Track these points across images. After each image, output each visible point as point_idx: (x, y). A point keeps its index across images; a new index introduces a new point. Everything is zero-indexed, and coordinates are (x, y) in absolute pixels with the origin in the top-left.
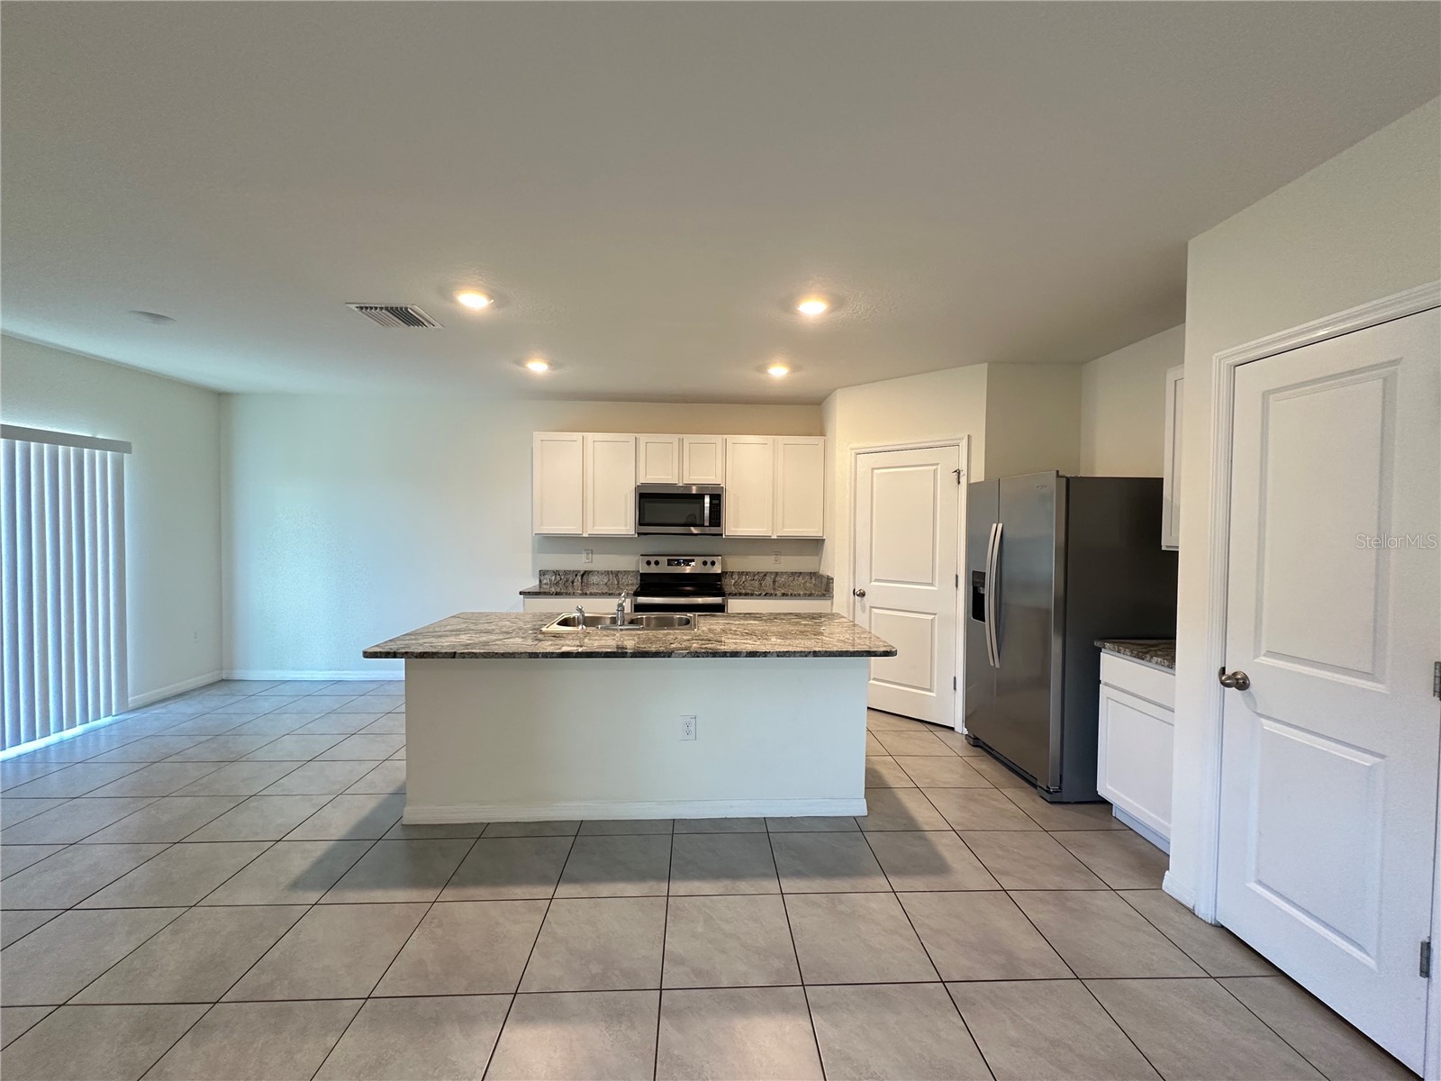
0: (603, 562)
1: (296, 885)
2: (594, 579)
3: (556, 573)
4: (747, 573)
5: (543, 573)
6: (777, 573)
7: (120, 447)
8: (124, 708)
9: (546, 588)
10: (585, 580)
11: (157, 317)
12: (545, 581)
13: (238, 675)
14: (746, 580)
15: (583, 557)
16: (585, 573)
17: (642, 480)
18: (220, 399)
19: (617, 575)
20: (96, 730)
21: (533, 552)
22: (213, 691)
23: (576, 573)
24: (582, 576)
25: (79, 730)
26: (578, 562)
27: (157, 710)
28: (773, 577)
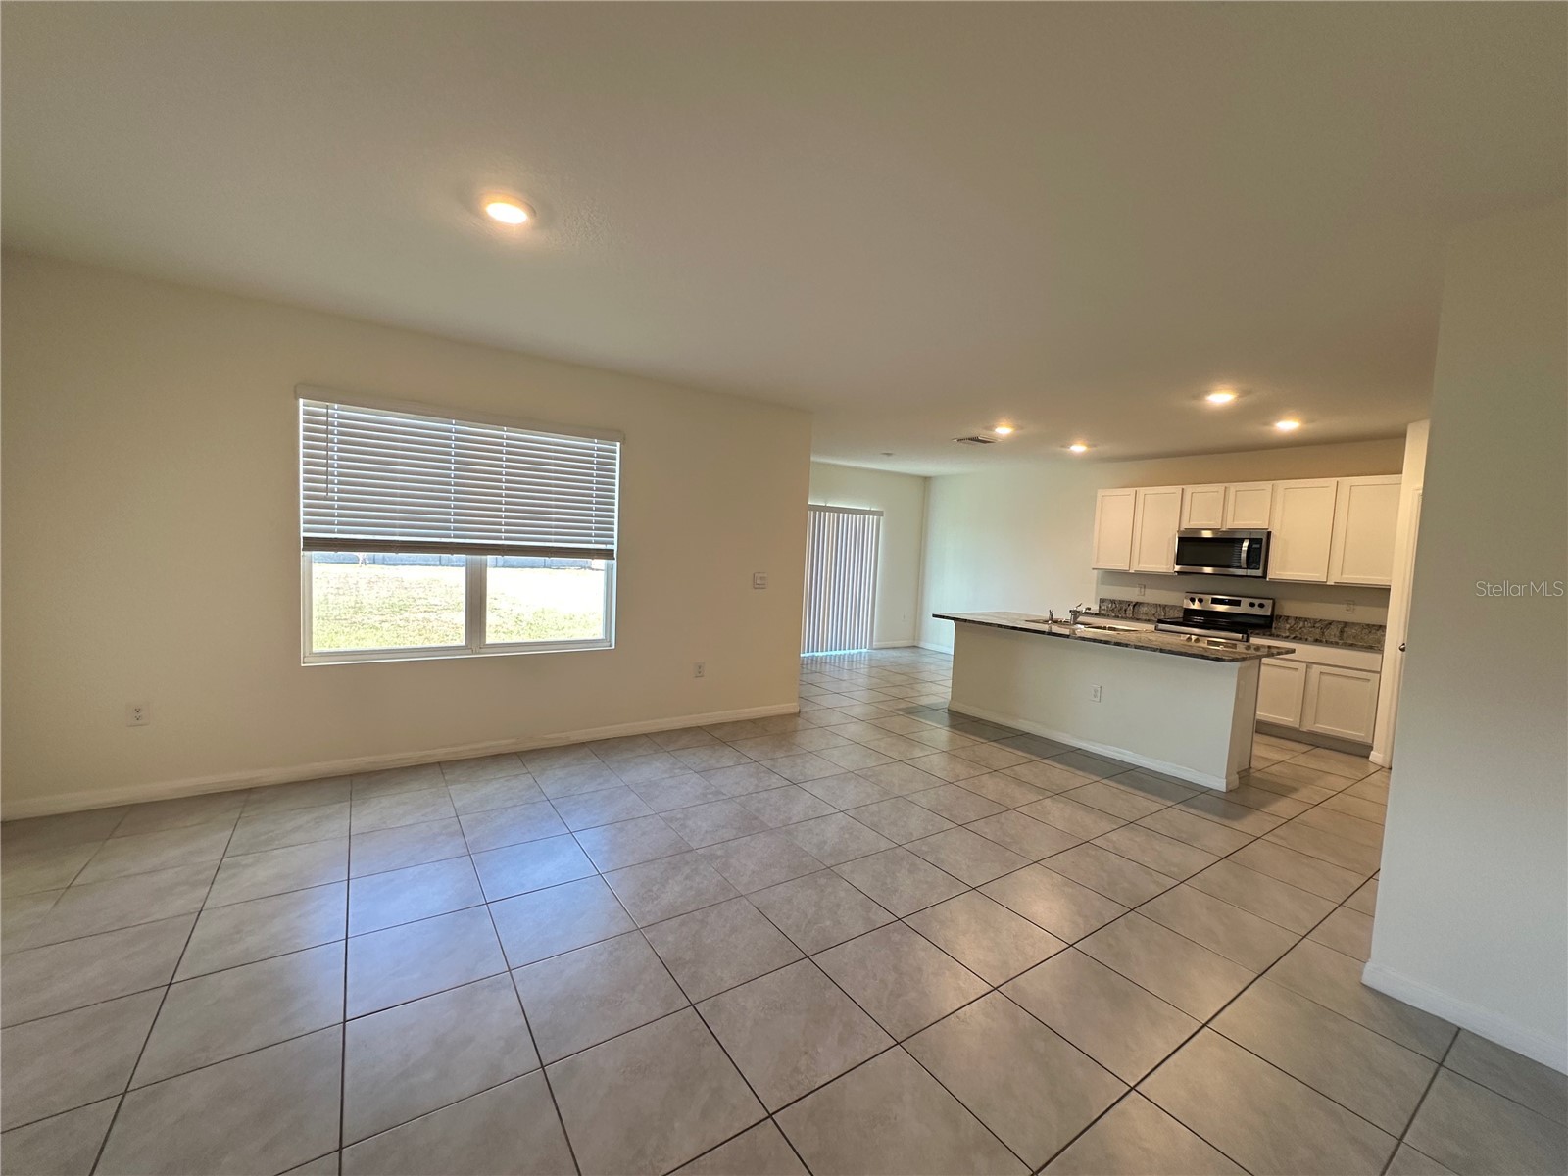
0: (1153, 596)
1: (899, 710)
2: (1144, 609)
3: (1113, 601)
4: (1306, 620)
5: (1102, 601)
6: (1346, 624)
7: (879, 514)
8: (871, 648)
9: (1103, 612)
10: (1136, 610)
11: (888, 454)
12: (1103, 607)
13: (922, 645)
14: (1304, 627)
15: (1136, 590)
16: (1137, 604)
17: (1185, 526)
18: (926, 481)
19: (1164, 608)
20: (861, 653)
21: (1097, 584)
22: (909, 650)
23: (1129, 603)
24: (1134, 606)
25: (855, 651)
26: (1131, 594)
27: (883, 651)
28: (1340, 626)
